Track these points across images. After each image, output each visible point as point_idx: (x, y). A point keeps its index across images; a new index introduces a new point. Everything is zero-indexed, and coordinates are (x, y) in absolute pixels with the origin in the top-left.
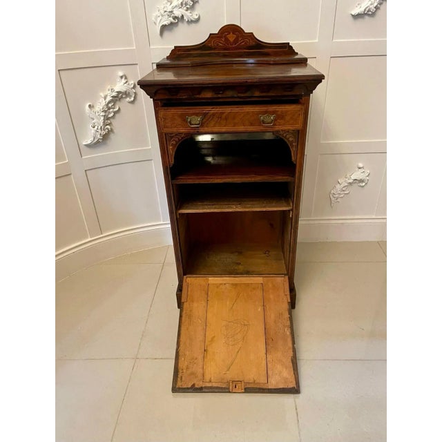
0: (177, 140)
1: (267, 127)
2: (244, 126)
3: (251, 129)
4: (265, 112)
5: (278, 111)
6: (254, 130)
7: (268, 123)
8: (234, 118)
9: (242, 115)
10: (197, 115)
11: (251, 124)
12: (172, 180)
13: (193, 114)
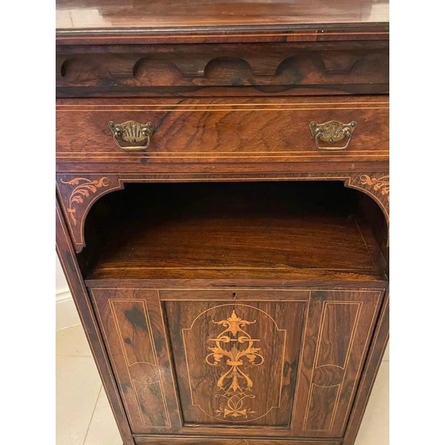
0: (86, 193)
1: (331, 153)
2: (268, 148)
3: (286, 155)
4: (330, 115)
5: (362, 112)
6: (293, 158)
7: (333, 144)
8: (240, 129)
9: (265, 121)
10: (137, 117)
11: (288, 145)
12: (85, 277)
13: (129, 116)
